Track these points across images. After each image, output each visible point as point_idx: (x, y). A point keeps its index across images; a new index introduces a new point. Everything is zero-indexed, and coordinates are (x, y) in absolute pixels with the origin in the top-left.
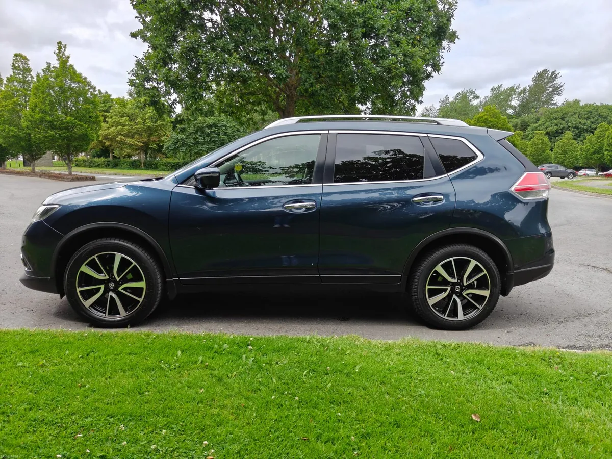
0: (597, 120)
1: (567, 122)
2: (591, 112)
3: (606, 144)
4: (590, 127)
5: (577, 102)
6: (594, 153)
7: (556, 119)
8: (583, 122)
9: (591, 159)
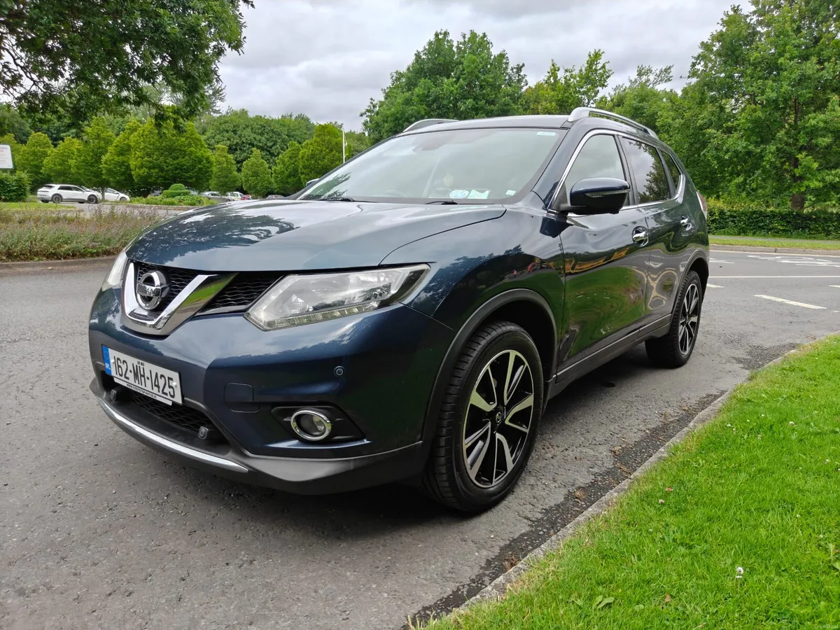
0: (271, 137)
1: (240, 136)
2: (265, 127)
3: (300, 166)
4: (266, 144)
5: (244, 112)
6: (289, 176)
7: (227, 132)
8: (258, 137)
9: (287, 183)
